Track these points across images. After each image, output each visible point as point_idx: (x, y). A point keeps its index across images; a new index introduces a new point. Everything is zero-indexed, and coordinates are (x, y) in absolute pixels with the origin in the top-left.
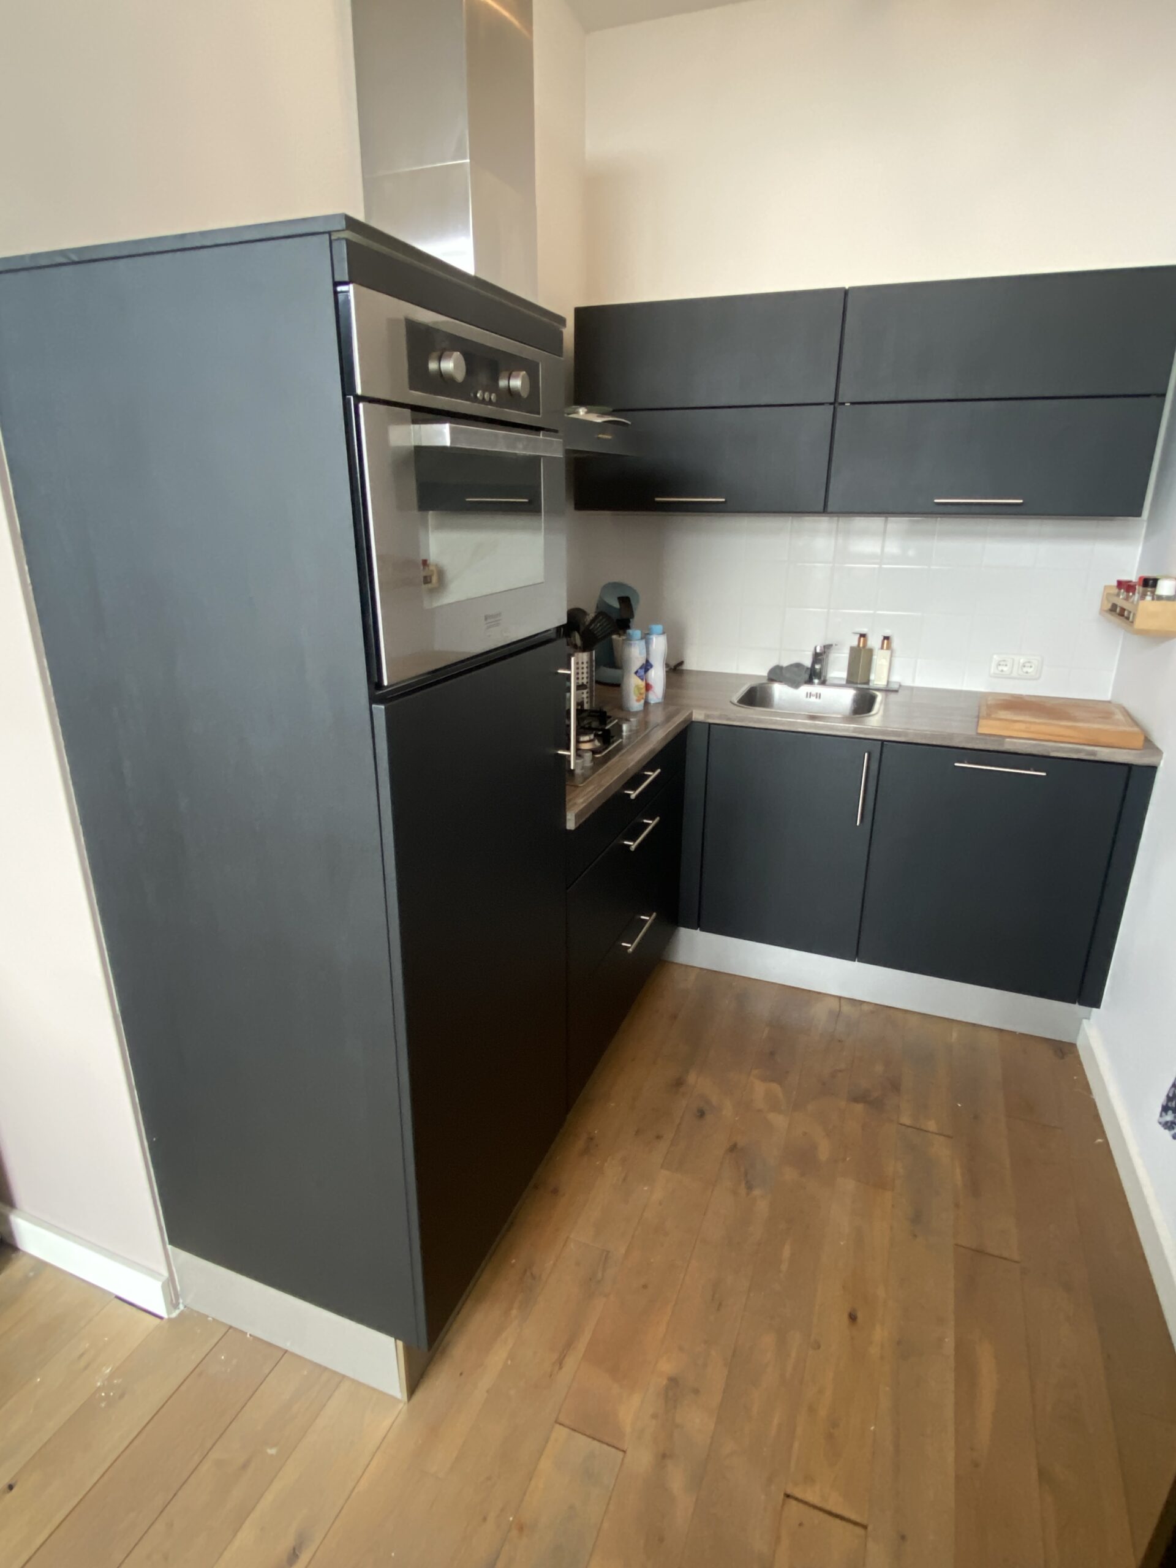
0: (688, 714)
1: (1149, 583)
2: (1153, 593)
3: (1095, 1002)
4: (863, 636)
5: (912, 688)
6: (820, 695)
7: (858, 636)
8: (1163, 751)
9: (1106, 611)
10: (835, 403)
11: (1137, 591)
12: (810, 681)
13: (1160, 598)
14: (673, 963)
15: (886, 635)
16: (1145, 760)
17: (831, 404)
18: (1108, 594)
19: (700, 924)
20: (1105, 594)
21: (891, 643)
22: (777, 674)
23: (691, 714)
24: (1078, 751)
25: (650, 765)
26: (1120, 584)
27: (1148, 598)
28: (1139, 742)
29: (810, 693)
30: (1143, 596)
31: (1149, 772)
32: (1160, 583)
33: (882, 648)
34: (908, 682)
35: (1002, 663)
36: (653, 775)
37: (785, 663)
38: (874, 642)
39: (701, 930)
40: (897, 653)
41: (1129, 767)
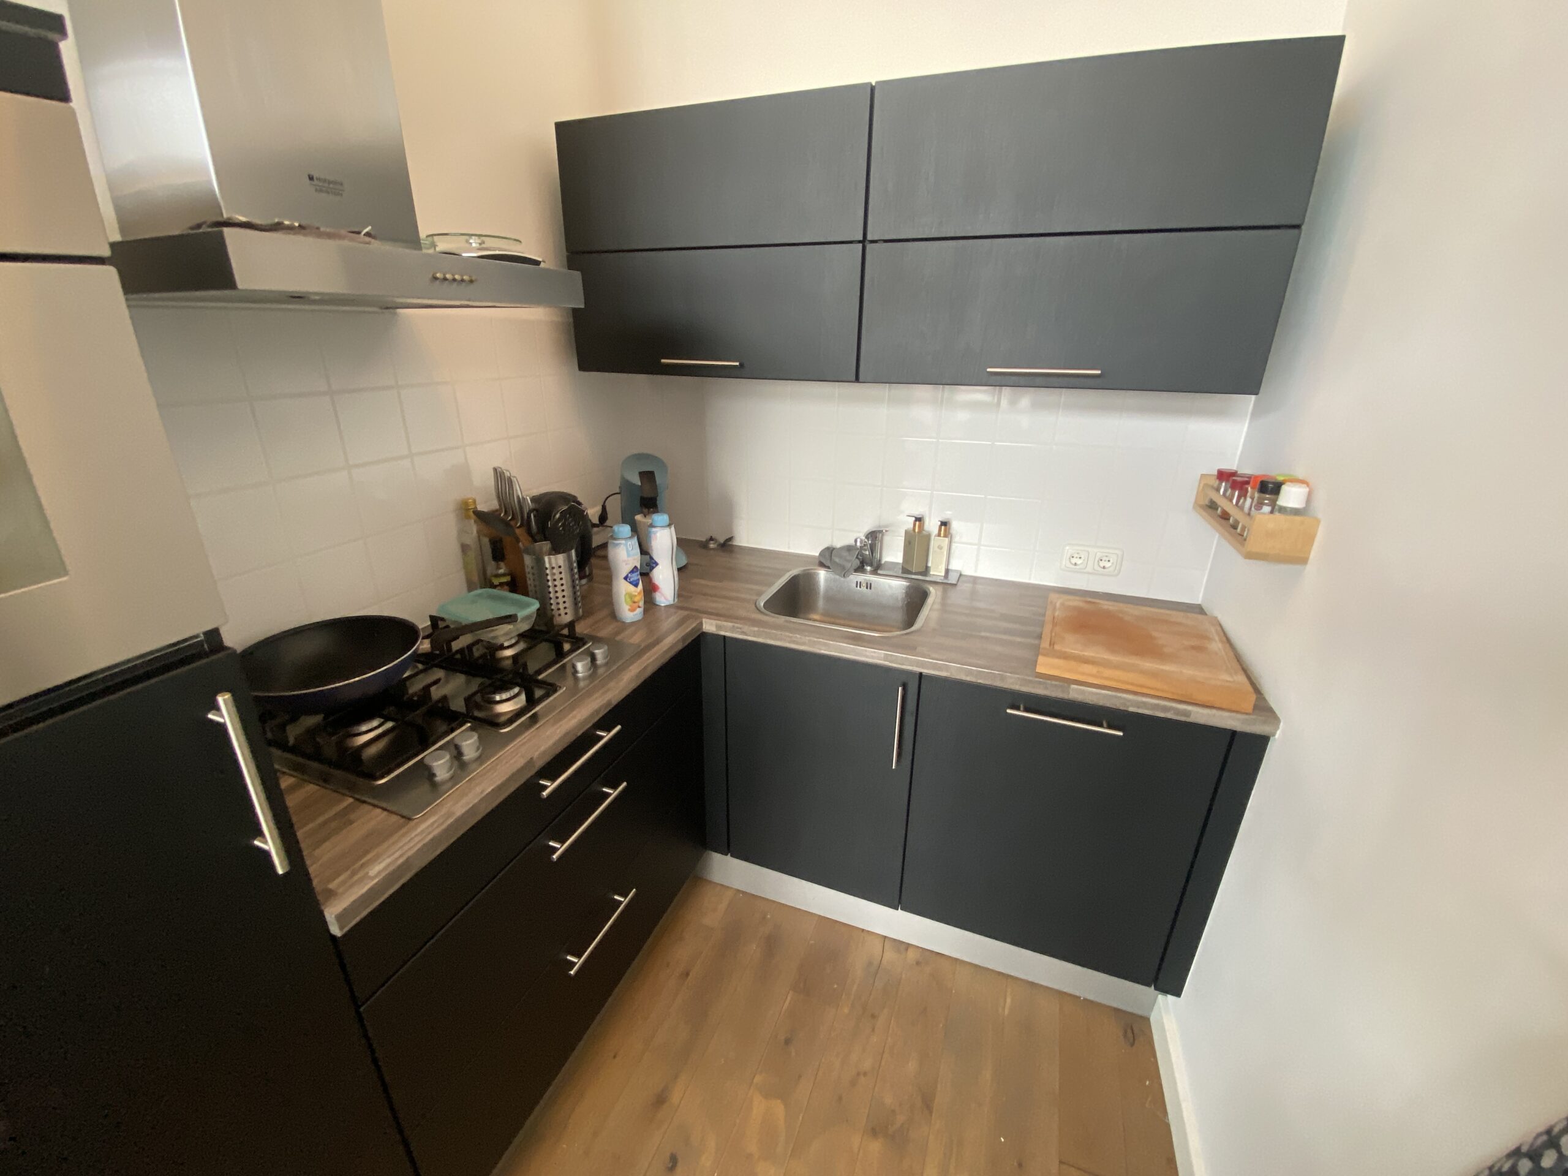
0: (694, 625)
1: (1270, 488)
2: (1273, 504)
3: (1176, 990)
4: (919, 519)
5: (975, 580)
6: (871, 584)
7: (914, 519)
8: (1281, 718)
9: (1201, 507)
10: (863, 241)
11: (1249, 494)
12: (860, 569)
13: (1283, 510)
14: (707, 881)
15: (943, 519)
16: (1257, 728)
17: (859, 242)
18: (1206, 485)
19: (728, 848)
20: (1202, 485)
21: (949, 529)
22: (828, 558)
23: (701, 624)
24: (1165, 709)
25: (605, 723)
26: (1222, 475)
27: (1266, 509)
28: (1249, 705)
29: (860, 582)
30: (1260, 505)
31: (1257, 745)
32: (1284, 488)
33: (939, 535)
34: (969, 571)
35: (1075, 555)
36: (606, 736)
37: (838, 544)
38: (932, 525)
39: (731, 856)
40: (956, 539)
41: (1233, 735)
